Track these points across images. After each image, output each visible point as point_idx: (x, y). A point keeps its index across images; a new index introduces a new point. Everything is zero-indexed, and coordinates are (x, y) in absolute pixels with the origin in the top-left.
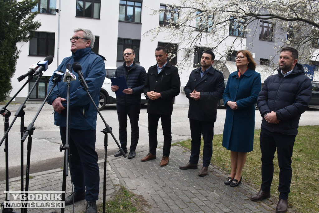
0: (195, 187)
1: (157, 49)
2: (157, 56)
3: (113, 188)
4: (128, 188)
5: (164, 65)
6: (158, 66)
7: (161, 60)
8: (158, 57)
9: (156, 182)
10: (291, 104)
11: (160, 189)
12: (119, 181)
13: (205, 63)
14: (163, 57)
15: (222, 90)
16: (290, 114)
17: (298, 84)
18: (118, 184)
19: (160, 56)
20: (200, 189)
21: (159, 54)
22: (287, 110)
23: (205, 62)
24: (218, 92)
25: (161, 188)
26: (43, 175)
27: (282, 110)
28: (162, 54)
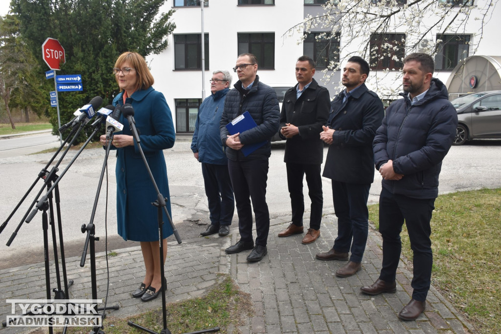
0: (342, 288)
1: (301, 59)
2: (297, 69)
3: (215, 279)
4: (236, 281)
5: (307, 87)
6: (299, 89)
7: (302, 76)
8: (300, 70)
9: (284, 274)
10: (419, 149)
11: (284, 286)
12: (229, 268)
13: (348, 79)
14: (306, 72)
15: (371, 126)
16: (415, 166)
17: (431, 114)
18: (224, 273)
19: (303, 69)
20: (348, 294)
21: (301, 67)
22: (411, 158)
23: (348, 77)
24: (363, 129)
25: (286, 285)
26: (131, 251)
27: (402, 159)
28: (305, 68)
